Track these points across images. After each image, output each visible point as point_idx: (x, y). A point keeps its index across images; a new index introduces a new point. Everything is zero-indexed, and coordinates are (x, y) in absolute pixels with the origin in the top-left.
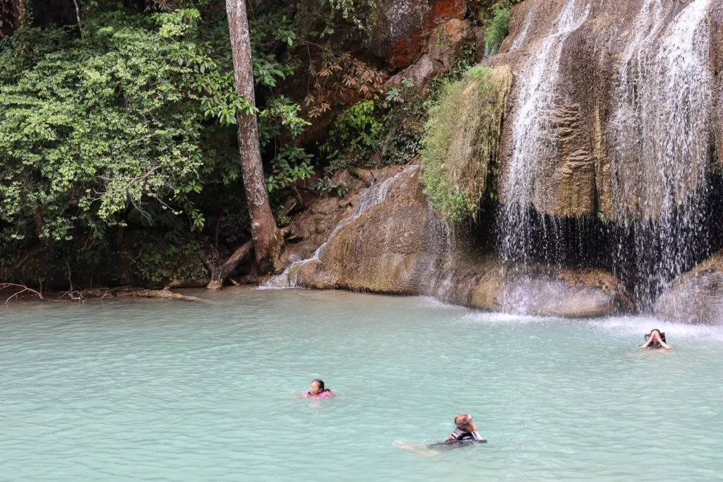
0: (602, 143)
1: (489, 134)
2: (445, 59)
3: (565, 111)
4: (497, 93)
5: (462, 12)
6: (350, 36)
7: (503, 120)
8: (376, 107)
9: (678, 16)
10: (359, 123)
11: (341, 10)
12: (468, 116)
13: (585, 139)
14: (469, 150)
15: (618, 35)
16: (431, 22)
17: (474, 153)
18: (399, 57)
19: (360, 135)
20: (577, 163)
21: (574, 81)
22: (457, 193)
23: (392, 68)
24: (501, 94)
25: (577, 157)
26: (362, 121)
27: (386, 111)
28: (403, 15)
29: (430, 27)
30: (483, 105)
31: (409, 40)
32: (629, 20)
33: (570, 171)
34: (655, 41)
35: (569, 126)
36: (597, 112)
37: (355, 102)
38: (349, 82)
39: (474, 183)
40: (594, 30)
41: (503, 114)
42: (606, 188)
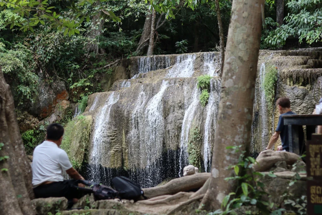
0: (125, 142)
1: (85, 139)
2: (61, 115)
3: (112, 131)
4: (88, 125)
5: (67, 98)
6: (25, 106)
7: (89, 134)
8: (34, 132)
9: (151, 99)
10: (28, 138)
11: (26, 96)
12: (78, 133)
13: (119, 141)
14: (78, 145)
15: (131, 105)
16: (55, 101)
17: (80, 146)
18: (44, 114)
19: (28, 143)
20: (117, 149)
21: (115, 121)
22: (74, 160)
23: (41, 118)
24: (89, 125)
25: (117, 147)
26: (29, 138)
27: (38, 134)
28: (45, 99)
29: (55, 103)
30: (83, 129)
31: (48, 108)
32: (134, 100)
33: (114, 152)
34: (144, 107)
35: (113, 136)
36: (124, 131)
37: (26, 130)
38: (27, 122)
39: (80, 156)
40: (122, 103)
41: (90, 132)
42: (127, 158)
